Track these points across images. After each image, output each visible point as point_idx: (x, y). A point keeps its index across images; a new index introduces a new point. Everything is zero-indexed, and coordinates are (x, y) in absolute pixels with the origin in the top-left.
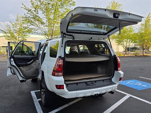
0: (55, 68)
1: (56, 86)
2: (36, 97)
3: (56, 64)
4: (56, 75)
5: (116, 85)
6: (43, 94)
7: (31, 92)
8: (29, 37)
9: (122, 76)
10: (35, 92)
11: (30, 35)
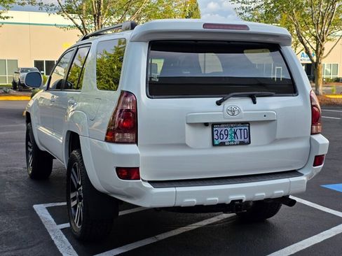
0: (112, 123)
1: (119, 170)
2: (53, 220)
3: (117, 109)
4: (117, 140)
5: (304, 178)
6: (75, 207)
7: (35, 207)
8: (6, 20)
9: (323, 151)
10: (47, 208)
11: (10, 13)
